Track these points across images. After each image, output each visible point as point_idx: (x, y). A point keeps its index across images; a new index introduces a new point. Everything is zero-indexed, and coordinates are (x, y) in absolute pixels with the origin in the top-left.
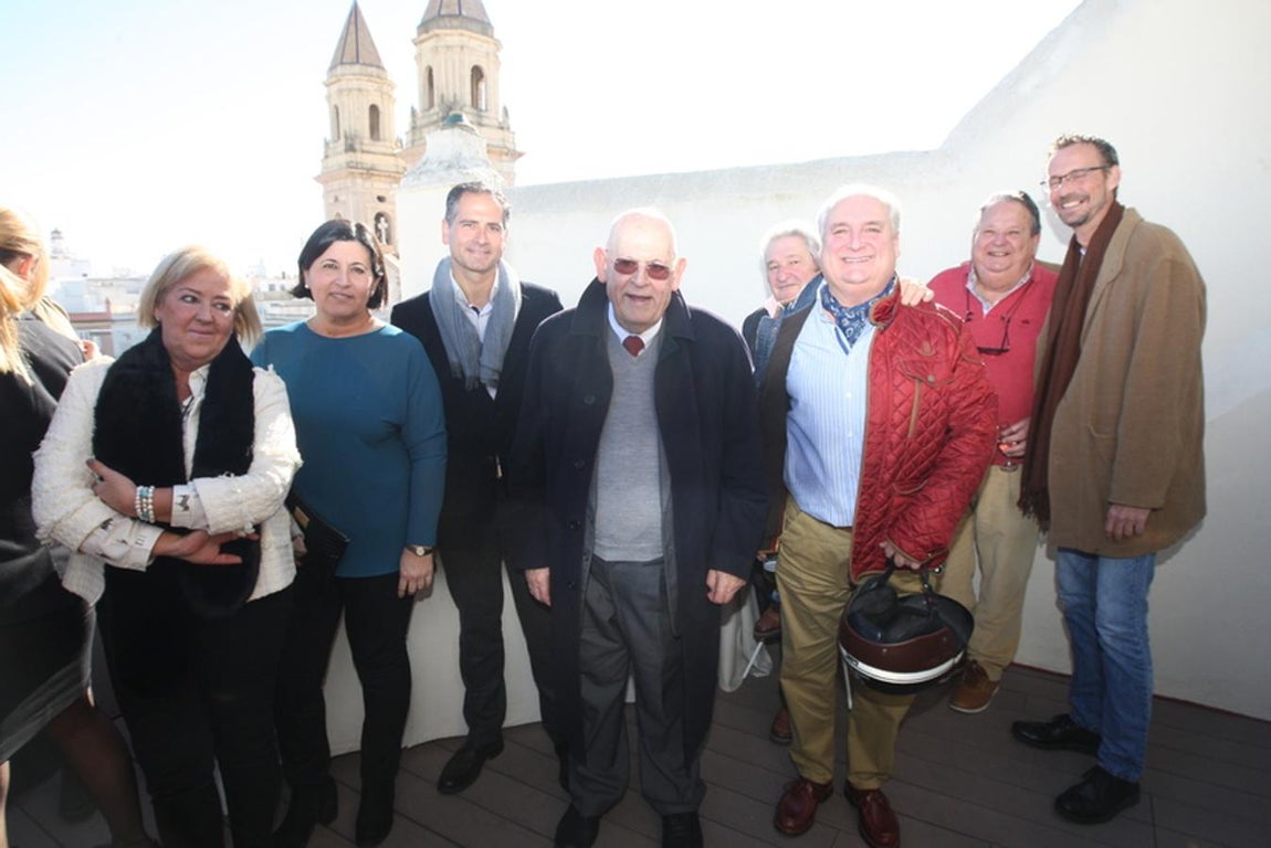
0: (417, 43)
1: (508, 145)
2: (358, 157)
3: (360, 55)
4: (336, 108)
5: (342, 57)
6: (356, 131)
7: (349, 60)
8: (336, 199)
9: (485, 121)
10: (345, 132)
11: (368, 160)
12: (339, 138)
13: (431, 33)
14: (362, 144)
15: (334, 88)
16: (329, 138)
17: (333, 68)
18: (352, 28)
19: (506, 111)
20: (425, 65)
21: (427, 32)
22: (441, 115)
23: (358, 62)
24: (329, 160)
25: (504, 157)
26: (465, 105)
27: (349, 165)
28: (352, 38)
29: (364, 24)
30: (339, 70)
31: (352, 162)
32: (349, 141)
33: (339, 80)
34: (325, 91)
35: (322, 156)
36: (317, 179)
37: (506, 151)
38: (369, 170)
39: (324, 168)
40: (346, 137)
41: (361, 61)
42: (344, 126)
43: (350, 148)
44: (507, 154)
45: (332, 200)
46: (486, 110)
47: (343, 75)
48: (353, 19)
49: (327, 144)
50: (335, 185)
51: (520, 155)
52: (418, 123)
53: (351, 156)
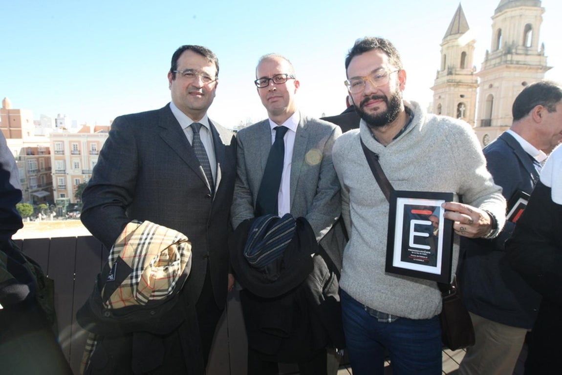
0: (493, 18)
1: (542, 63)
2: (454, 77)
3: (460, 29)
4: (445, 56)
5: (451, 32)
6: (454, 65)
7: (454, 33)
8: (440, 97)
9: (530, 52)
10: (448, 66)
11: (458, 78)
12: (445, 69)
13: (503, 12)
14: (456, 71)
15: (445, 46)
16: (439, 69)
17: (446, 37)
18: (458, 17)
19: (543, 46)
20: (497, 28)
21: (500, 11)
22: (504, 52)
23: (458, 33)
24: (438, 79)
25: (540, 71)
26: (518, 45)
27: (448, 81)
28: (457, 22)
29: (463, 15)
30: (449, 38)
31: (450, 80)
32: (450, 70)
33: (448, 43)
34: (440, 48)
35: (435, 77)
36: (432, 89)
37: (540, 67)
38: (458, 82)
39: (435, 83)
40: (448, 68)
41: (460, 32)
42: (448, 63)
43: (450, 73)
44: (541, 69)
45: (437, 98)
46: (531, 46)
47: (450, 40)
48: (458, 13)
49: (438, 72)
50: (440, 91)
51: (550, 68)
52: (489, 58)
53: (450, 77)
